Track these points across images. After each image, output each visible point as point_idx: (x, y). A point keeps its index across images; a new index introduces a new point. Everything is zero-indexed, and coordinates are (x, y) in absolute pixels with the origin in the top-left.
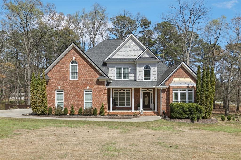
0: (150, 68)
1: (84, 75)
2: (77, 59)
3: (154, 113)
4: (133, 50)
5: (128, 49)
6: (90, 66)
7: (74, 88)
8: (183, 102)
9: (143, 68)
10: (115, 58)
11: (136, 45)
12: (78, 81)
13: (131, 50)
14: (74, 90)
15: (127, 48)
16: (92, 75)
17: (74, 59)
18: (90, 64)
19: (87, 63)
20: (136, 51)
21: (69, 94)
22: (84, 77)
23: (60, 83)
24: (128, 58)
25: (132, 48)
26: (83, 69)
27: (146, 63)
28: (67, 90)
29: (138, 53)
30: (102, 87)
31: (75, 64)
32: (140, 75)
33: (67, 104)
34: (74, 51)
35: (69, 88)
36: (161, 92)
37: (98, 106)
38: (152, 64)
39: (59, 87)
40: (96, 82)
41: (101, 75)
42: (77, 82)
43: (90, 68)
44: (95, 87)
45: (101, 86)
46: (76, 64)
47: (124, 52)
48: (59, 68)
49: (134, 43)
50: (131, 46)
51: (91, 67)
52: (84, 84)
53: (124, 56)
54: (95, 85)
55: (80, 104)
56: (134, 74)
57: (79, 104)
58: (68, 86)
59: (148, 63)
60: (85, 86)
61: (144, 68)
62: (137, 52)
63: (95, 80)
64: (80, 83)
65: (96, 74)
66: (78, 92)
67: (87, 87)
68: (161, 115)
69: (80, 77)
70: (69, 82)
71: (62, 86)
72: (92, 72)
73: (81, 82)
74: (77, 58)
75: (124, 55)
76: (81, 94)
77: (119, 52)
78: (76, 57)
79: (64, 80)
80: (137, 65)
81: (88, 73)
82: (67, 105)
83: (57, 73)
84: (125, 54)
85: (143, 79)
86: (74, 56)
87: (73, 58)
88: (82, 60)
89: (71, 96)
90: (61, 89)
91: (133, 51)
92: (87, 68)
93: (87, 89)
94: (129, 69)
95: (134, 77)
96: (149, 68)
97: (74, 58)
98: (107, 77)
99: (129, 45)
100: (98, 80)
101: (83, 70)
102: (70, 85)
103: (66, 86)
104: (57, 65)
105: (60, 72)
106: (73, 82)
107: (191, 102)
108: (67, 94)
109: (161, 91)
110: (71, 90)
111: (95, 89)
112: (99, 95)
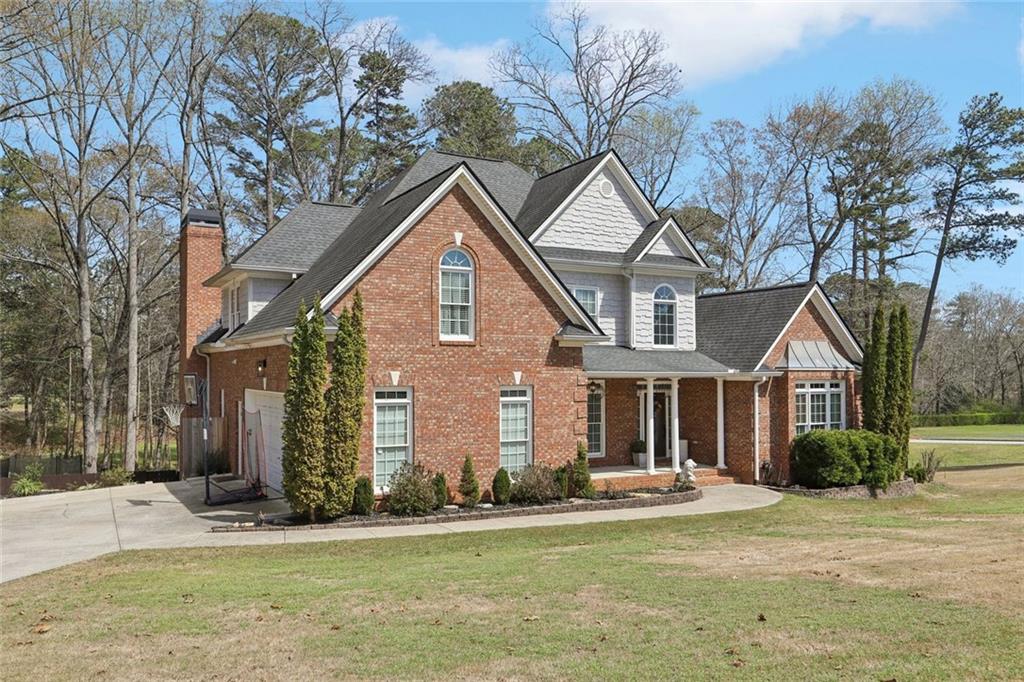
0: (672, 297)
1: (499, 318)
2: (472, 243)
3: (719, 475)
4: (613, 219)
5: (596, 215)
6: (524, 279)
7: (459, 378)
8: (817, 426)
9: (654, 294)
10: (547, 245)
11: (620, 199)
12: (478, 348)
13: (604, 217)
14: (461, 387)
15: (592, 210)
16: (532, 320)
17: (459, 243)
18: (523, 269)
19: (515, 267)
20: (621, 225)
21: (438, 407)
22: (501, 330)
23: (398, 352)
24: (593, 249)
25: (606, 212)
26: (496, 291)
27: (663, 276)
28: (429, 389)
29: (628, 232)
30: (572, 375)
31: (461, 268)
32: (644, 326)
33: (428, 458)
34: (456, 203)
35: (439, 379)
36: (757, 394)
37: (556, 459)
38: (680, 282)
39: (392, 373)
40: (549, 353)
41: (567, 323)
42: (471, 349)
43: (523, 287)
44: (547, 373)
45: (566, 371)
46: (462, 265)
47: (581, 225)
48: (392, 281)
49: (614, 191)
50: (605, 202)
51: (530, 286)
52: (500, 361)
53: (578, 241)
54: (546, 365)
55: (488, 455)
56: (613, 320)
57: (482, 455)
58: (436, 369)
59: (669, 279)
60: (504, 368)
61: (657, 296)
62: (624, 231)
63: (544, 343)
64: (484, 353)
65: (549, 318)
66: (478, 399)
67: (515, 373)
68: (757, 478)
69: (486, 330)
70: (438, 348)
71: (407, 371)
72: (531, 305)
73: (490, 349)
74: (471, 238)
75: (581, 236)
76: (489, 408)
77: (562, 223)
78: (469, 235)
79: (417, 340)
80: (633, 283)
81: (519, 313)
82: (429, 462)
83: (382, 304)
84: (584, 231)
85: (652, 339)
86: (457, 226)
87: (453, 235)
88: (494, 249)
89: (445, 418)
90: (400, 384)
91: (613, 224)
92: (512, 286)
93: (514, 385)
94: (600, 296)
95: (616, 330)
96: (669, 298)
97: (459, 237)
98: (595, 332)
99: (599, 195)
100: (555, 343)
101: (497, 294)
102: (440, 366)
103: (427, 369)
104: (384, 263)
105: (398, 298)
106: (455, 349)
107: (837, 427)
108: (430, 407)
109: (756, 388)
110: (446, 389)
111: (546, 382)
112: (560, 409)
